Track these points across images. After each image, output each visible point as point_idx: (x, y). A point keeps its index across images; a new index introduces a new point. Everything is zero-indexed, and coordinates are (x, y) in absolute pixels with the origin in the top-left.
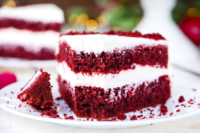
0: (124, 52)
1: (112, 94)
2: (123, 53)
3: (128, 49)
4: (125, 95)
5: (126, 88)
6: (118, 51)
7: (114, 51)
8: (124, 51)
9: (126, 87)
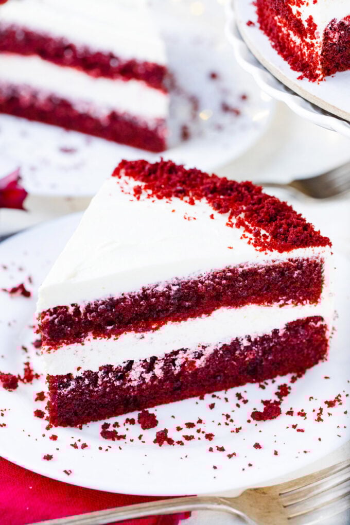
0: (175, 288)
1: (136, 370)
2: (171, 290)
3: (186, 281)
4: (175, 369)
5: (181, 354)
6: (157, 288)
7: (143, 289)
8: (174, 285)
9: (180, 352)
